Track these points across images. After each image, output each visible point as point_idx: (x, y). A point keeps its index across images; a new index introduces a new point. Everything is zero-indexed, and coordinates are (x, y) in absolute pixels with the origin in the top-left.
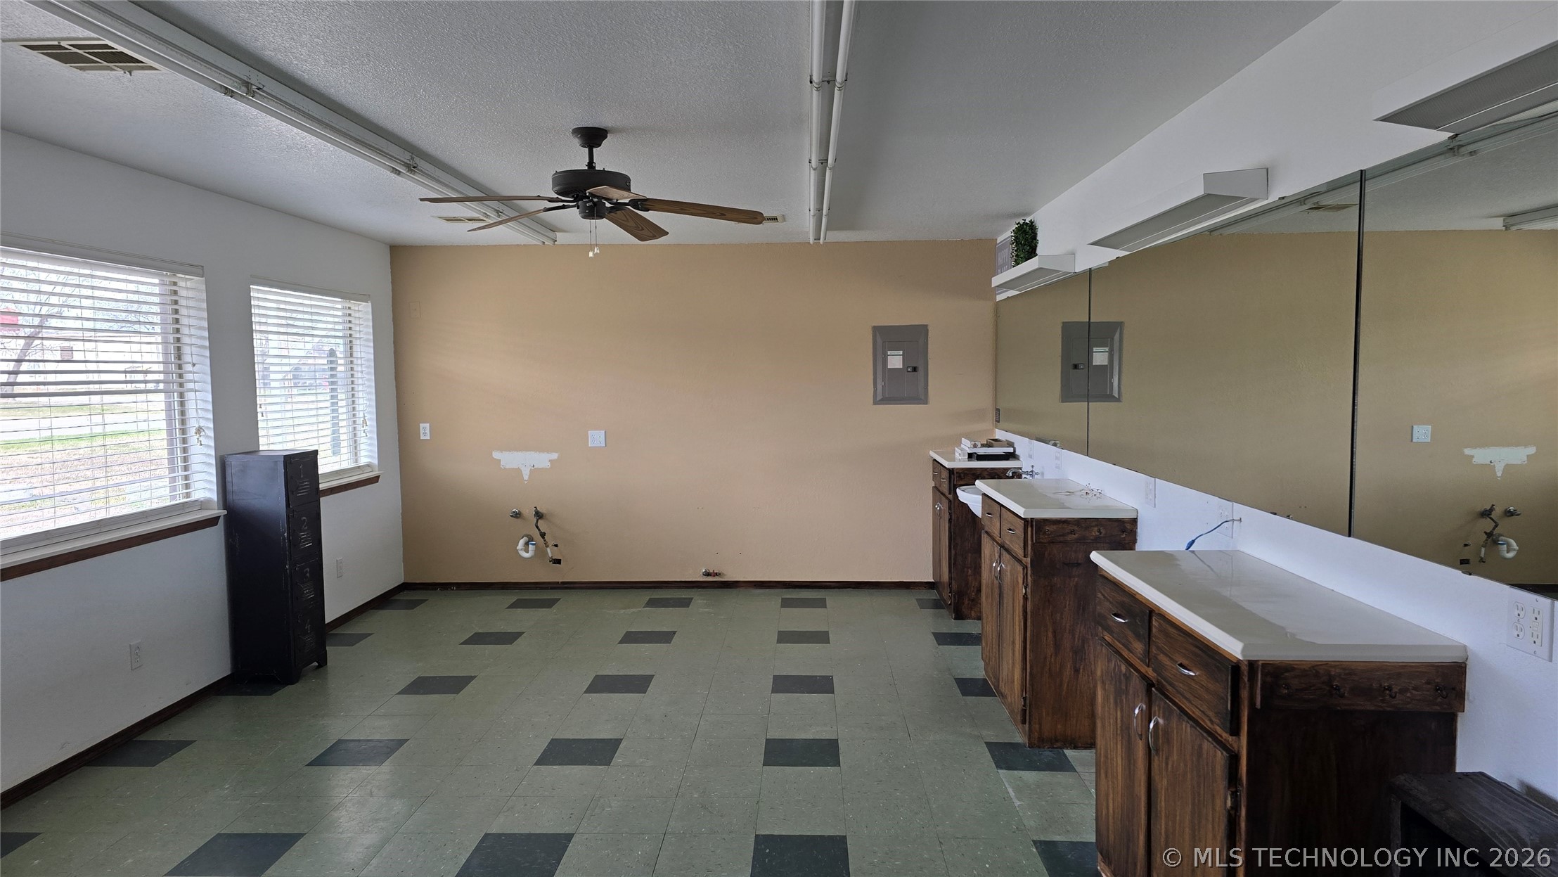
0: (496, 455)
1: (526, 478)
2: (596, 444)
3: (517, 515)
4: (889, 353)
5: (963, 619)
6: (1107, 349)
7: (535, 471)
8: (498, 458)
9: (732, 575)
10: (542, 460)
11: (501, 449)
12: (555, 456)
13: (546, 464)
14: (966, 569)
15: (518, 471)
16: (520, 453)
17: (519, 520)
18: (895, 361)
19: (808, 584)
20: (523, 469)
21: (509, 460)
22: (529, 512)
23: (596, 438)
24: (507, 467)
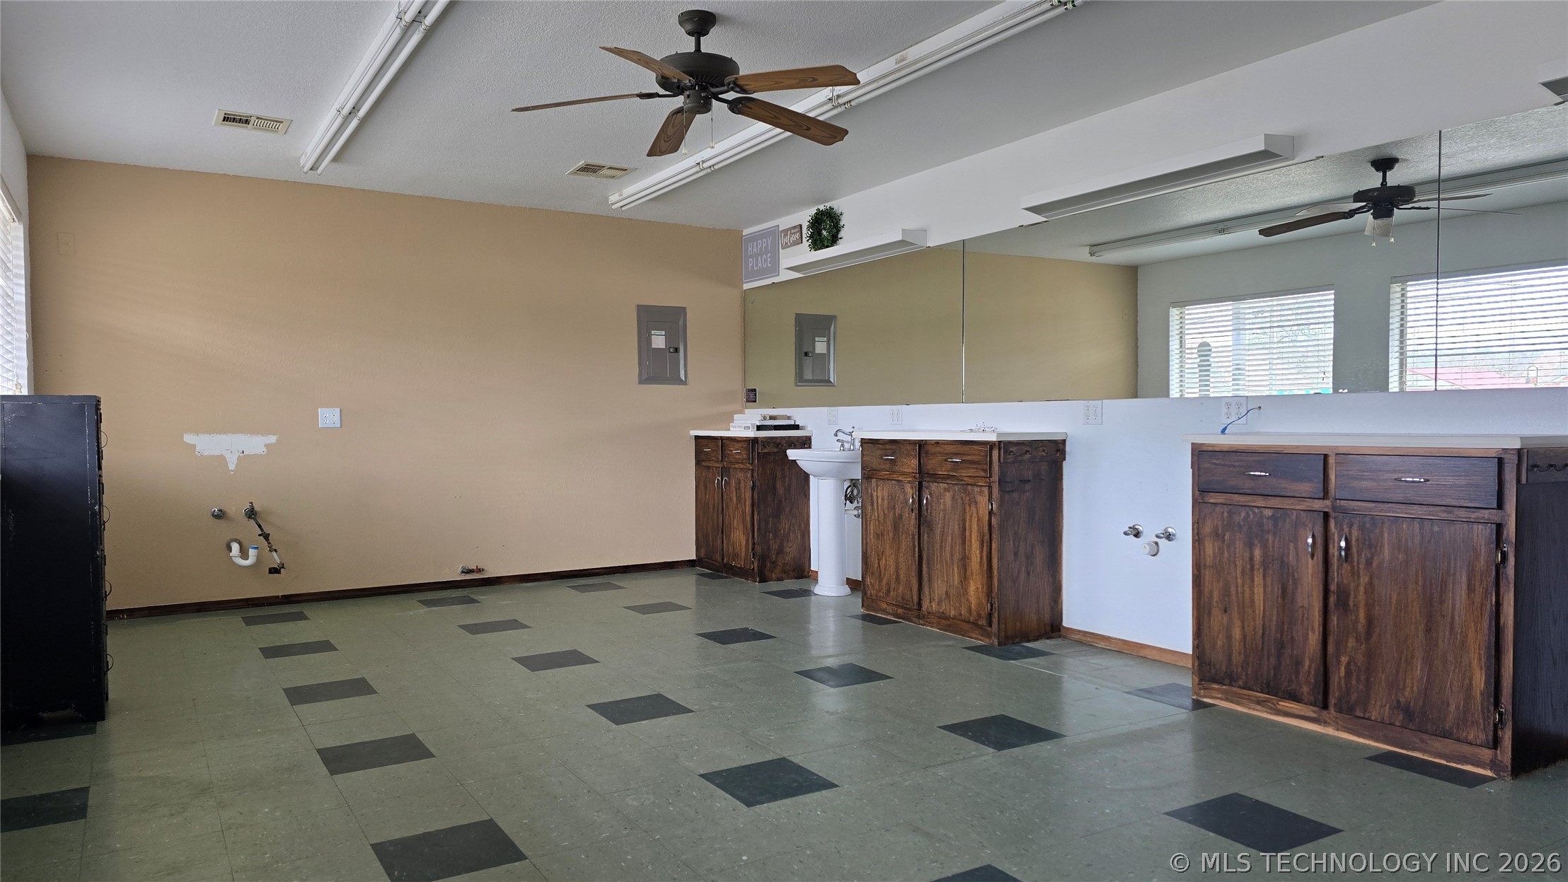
0: (189, 438)
1: (232, 467)
2: (329, 424)
3: (220, 515)
4: (653, 332)
5: (765, 581)
6: (825, 339)
7: (244, 458)
8: (192, 443)
9: (493, 571)
10: (256, 444)
11: (197, 432)
12: (272, 439)
13: (261, 450)
14: (768, 534)
15: (222, 458)
16: (223, 436)
17: (222, 521)
18: (659, 341)
19: (577, 573)
20: (228, 456)
21: (207, 444)
22: (236, 509)
23: (329, 417)
24: (206, 453)
